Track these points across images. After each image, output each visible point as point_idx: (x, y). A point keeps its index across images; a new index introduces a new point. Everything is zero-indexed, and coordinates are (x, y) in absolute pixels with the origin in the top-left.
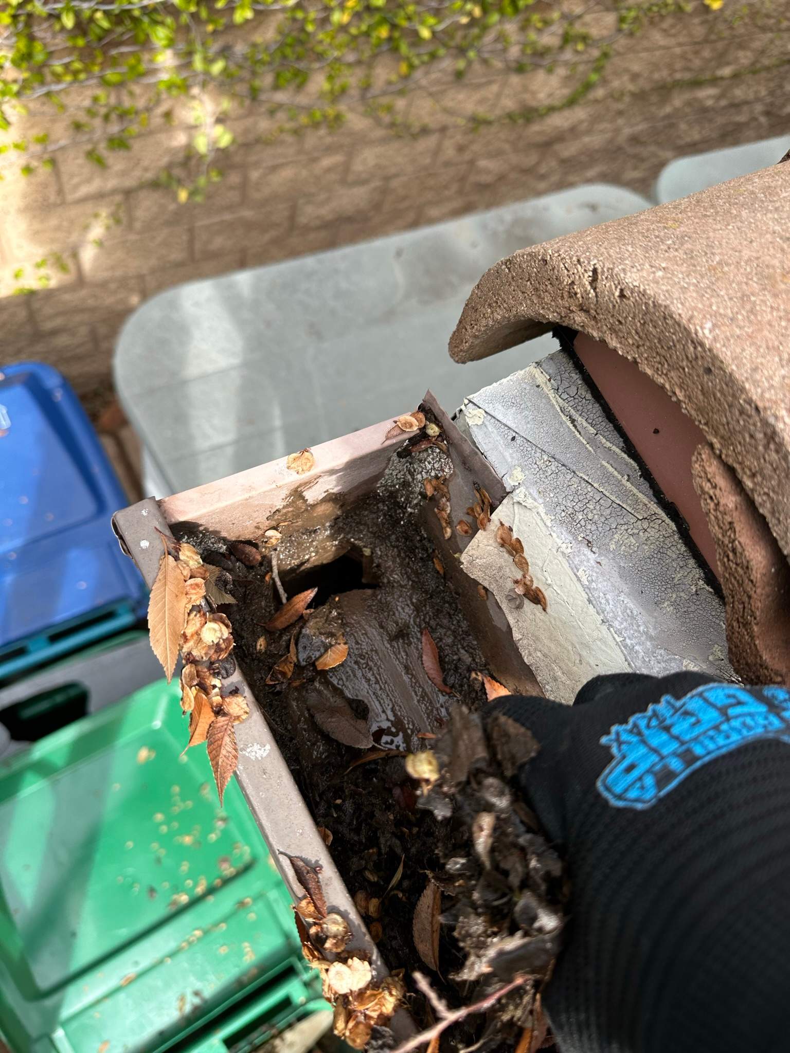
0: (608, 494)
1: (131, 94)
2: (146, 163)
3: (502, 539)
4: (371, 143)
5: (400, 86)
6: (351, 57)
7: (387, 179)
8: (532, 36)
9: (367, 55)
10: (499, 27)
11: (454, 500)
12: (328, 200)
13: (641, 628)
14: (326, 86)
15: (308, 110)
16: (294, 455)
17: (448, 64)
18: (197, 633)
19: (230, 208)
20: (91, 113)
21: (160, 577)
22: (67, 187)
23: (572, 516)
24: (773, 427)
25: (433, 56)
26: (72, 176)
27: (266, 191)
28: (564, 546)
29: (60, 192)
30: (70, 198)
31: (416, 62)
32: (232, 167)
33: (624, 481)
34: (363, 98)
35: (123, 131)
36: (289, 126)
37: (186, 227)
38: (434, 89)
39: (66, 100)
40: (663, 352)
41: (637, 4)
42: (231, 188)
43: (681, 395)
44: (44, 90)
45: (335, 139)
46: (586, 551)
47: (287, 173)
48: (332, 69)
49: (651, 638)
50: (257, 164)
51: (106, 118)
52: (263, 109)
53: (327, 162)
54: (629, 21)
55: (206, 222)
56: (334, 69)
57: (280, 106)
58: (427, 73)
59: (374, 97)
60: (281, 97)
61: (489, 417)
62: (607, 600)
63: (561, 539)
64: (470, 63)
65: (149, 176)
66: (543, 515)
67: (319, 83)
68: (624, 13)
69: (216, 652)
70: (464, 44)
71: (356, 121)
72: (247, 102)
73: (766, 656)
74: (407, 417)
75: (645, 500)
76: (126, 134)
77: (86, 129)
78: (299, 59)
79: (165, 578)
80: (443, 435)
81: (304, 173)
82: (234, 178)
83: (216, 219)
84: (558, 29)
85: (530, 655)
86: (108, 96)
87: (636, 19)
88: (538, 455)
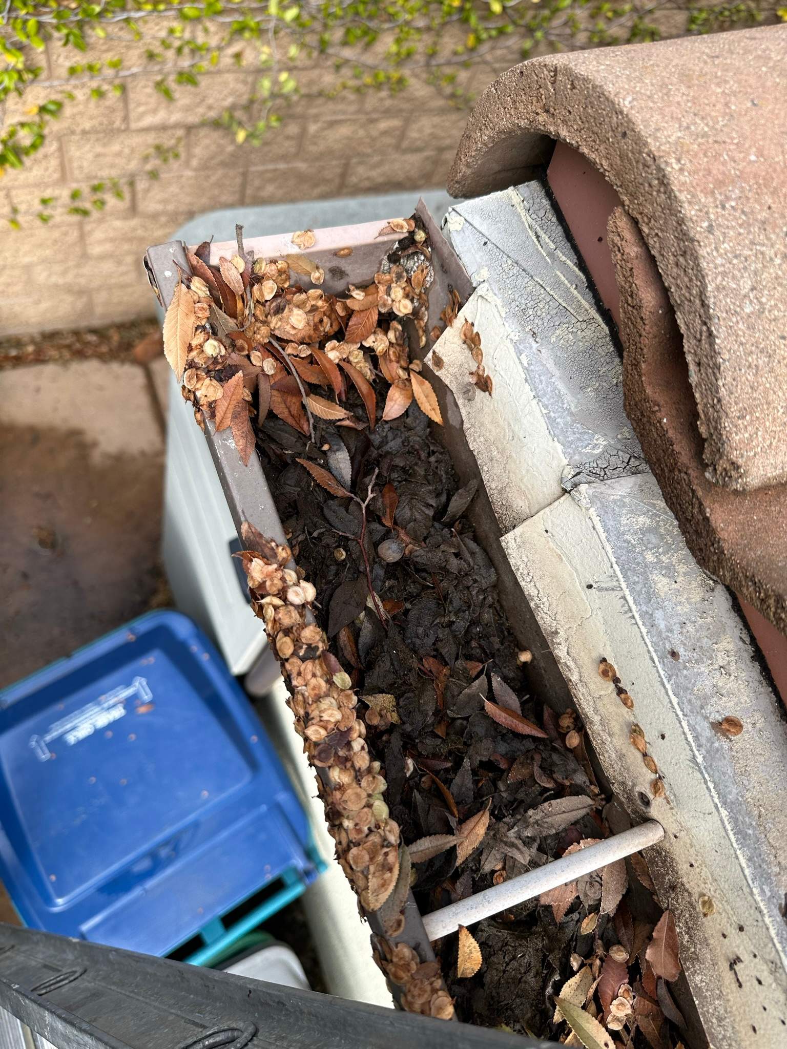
0: (556, 298)
1: (206, 30)
2: (210, 101)
3: (465, 335)
4: (430, 112)
5: (465, 58)
6: (421, 23)
7: (441, 150)
8: (601, 25)
9: (437, 22)
10: (569, 11)
11: (431, 308)
12: (380, 164)
13: (565, 406)
14: (394, 48)
15: (373, 69)
16: (298, 233)
17: (514, 42)
18: (201, 346)
19: (284, 158)
20: (166, 45)
21: (174, 300)
22: (133, 115)
23: (524, 311)
24: (663, 170)
25: (501, 32)
26: (139, 104)
27: (322, 146)
28: (513, 334)
29: (126, 119)
30: (134, 126)
31: (484, 36)
32: (292, 117)
33: (572, 289)
34: (428, 65)
35: (192, 66)
36: (352, 83)
37: (241, 170)
38: (497, 66)
39: (144, 29)
40: (595, 129)
41: (709, 6)
42: (288, 138)
43: (605, 163)
44: (125, 16)
45: (395, 102)
46: (531, 340)
47: (344, 131)
48: (402, 31)
49: (571, 414)
50: (316, 118)
51: (179, 50)
52: (329, 63)
53: (383, 125)
54: (699, 22)
55: (260, 168)
56: (404, 31)
57: (347, 62)
58: (493, 48)
59: (438, 66)
60: (348, 53)
61: (468, 225)
62: (541, 381)
63: (512, 329)
64: (537, 43)
65: (212, 114)
66: (500, 307)
67: (387, 44)
68: (695, 13)
69: (213, 363)
70: (534, 24)
71: (418, 88)
72: (315, 54)
73: (649, 391)
74: (400, 220)
75: (587, 306)
76: (195, 71)
77: (159, 59)
78: (371, 17)
79: (178, 301)
80: (428, 242)
81: (361, 133)
82: (293, 129)
83: (271, 167)
84: (627, 21)
85: (475, 440)
86: (183, 31)
87: (706, 20)
88: (505, 259)
